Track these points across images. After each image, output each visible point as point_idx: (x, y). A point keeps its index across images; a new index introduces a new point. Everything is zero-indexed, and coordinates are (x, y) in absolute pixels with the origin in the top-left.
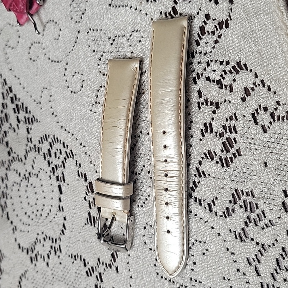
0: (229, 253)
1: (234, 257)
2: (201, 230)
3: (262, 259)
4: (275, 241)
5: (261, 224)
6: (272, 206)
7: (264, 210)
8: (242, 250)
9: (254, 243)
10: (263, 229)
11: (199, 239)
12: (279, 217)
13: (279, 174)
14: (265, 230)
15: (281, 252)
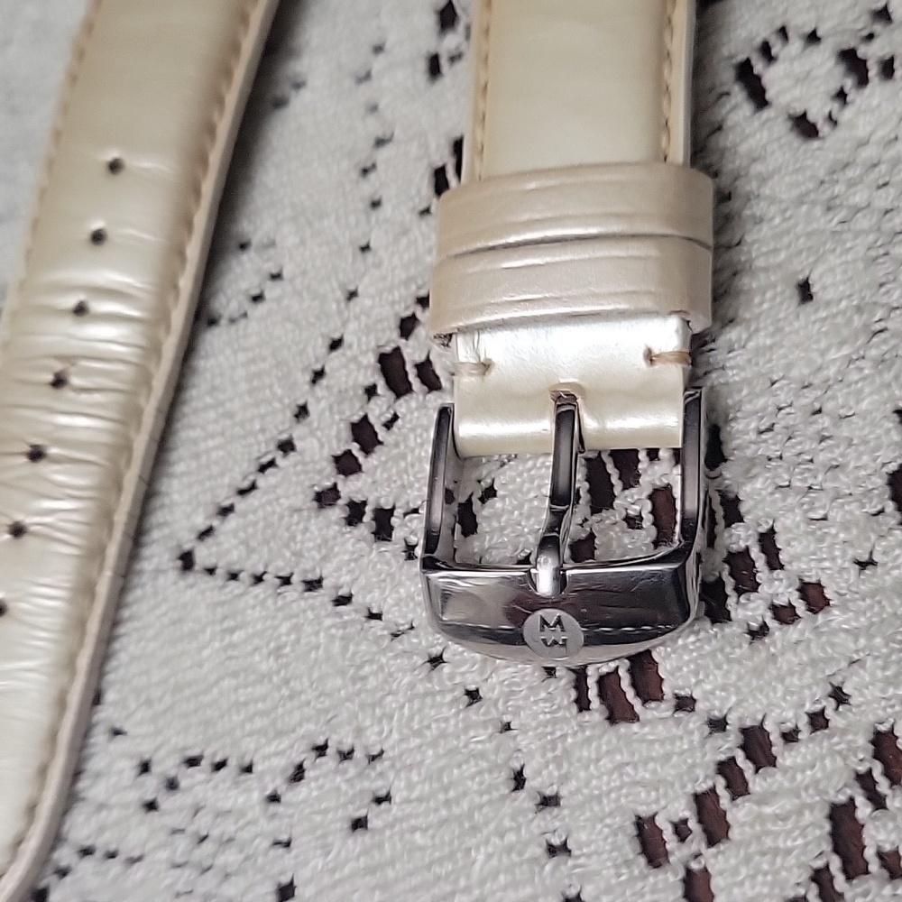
0: (525, 799)
1: (554, 825)
2: (364, 678)
3: (738, 813)
4: (833, 702)
5: (749, 610)
6: (824, 499)
7: (772, 531)
8: (610, 773)
9: (694, 723)
10: (759, 633)
11: (341, 738)
12: (865, 558)
13: (878, 327)
14: (774, 644)
15: (863, 760)
